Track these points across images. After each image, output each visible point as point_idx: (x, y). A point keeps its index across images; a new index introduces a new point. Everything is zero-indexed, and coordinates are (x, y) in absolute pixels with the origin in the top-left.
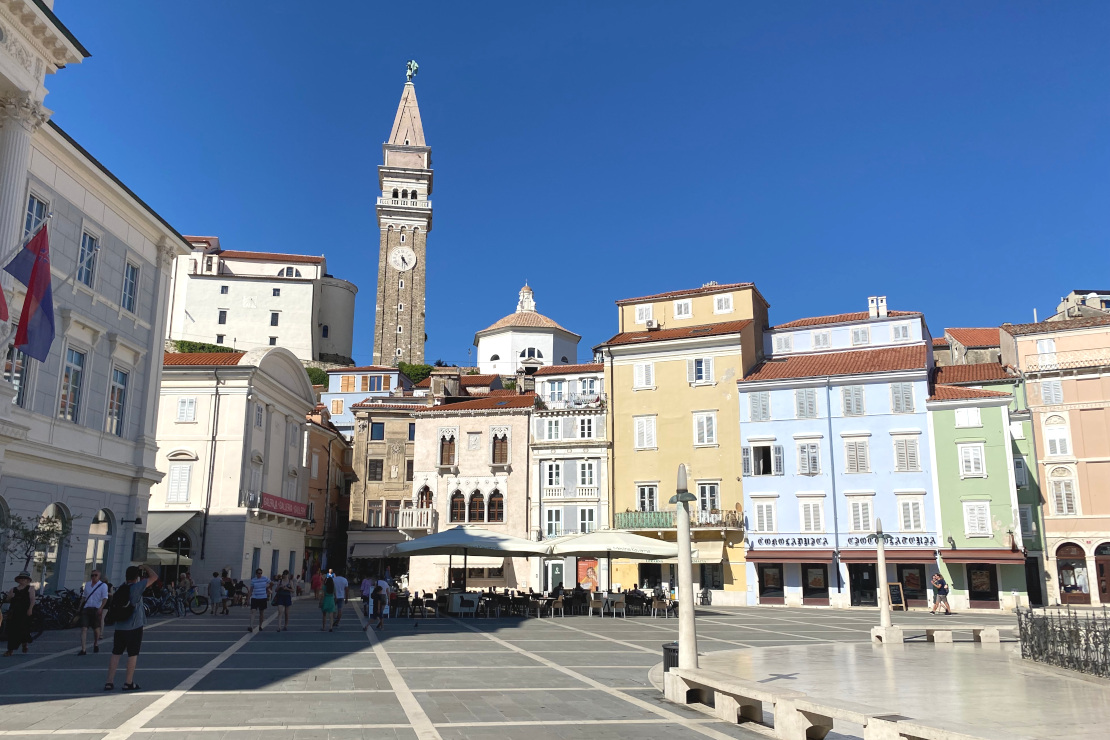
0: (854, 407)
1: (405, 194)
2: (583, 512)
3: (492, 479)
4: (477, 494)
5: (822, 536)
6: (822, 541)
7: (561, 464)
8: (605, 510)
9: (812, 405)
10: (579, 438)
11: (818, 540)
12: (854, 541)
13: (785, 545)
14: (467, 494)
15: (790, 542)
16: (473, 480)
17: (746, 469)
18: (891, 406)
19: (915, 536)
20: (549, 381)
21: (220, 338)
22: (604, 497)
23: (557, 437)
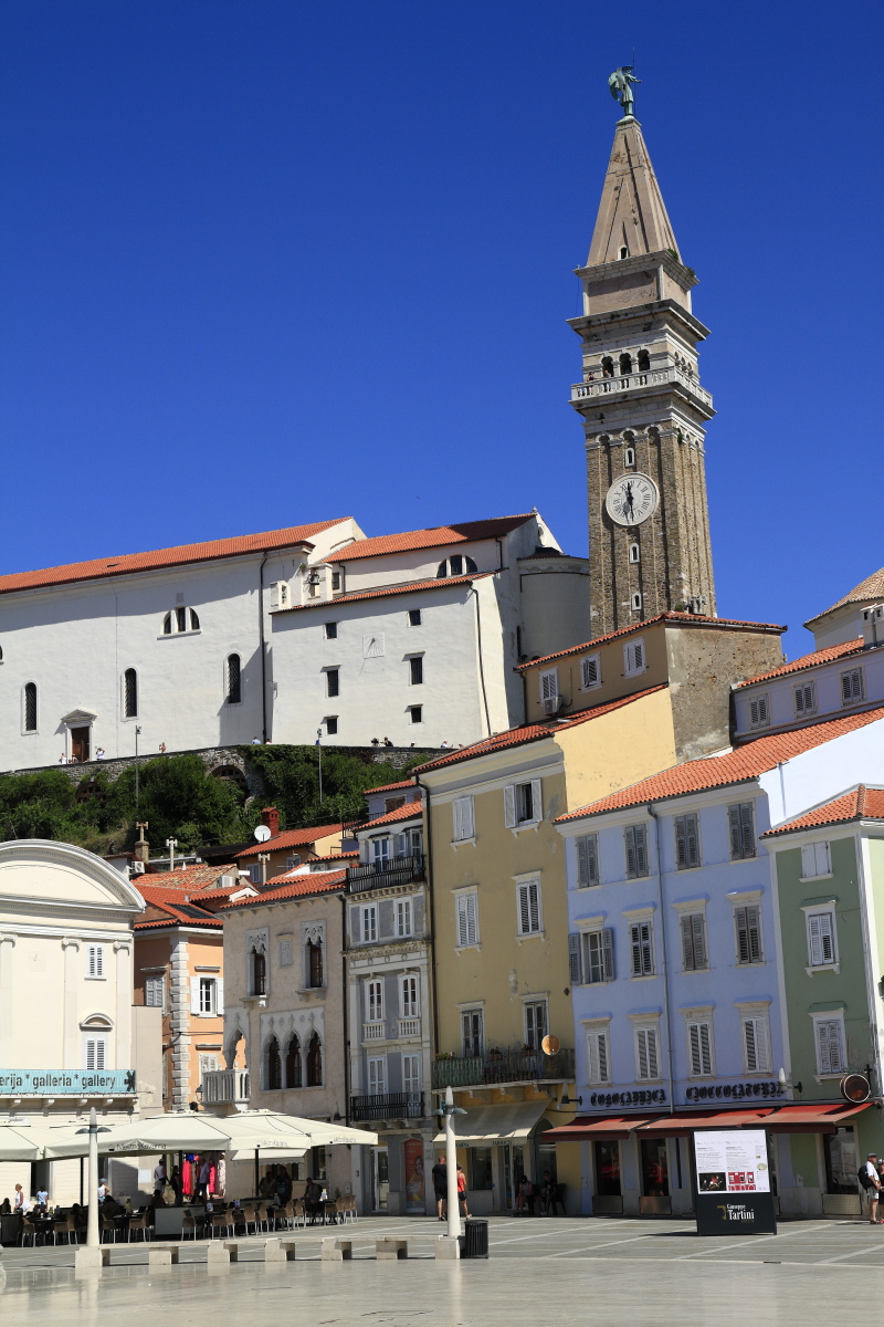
0: (688, 855)
1: (626, 363)
2: (407, 1060)
3: (307, 1014)
4: (294, 1042)
5: (658, 1087)
6: (659, 1095)
7: (381, 980)
8: (427, 1055)
9: (642, 853)
10: (396, 935)
11: (655, 1093)
12: (693, 1093)
13: (619, 1106)
14: (283, 1040)
15: (626, 1098)
16: (287, 1016)
17: (575, 976)
18: (729, 848)
19: (759, 1081)
20: (371, 837)
21: (332, 724)
22: (427, 1036)
23: (373, 937)
